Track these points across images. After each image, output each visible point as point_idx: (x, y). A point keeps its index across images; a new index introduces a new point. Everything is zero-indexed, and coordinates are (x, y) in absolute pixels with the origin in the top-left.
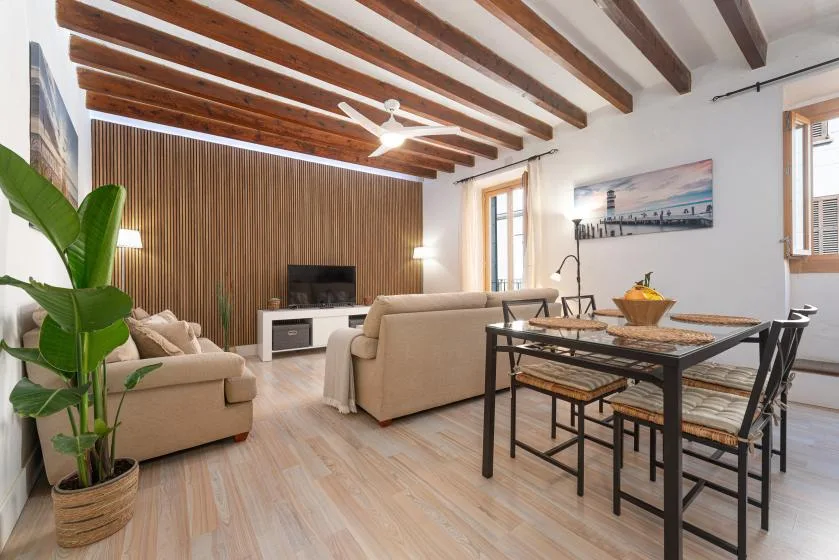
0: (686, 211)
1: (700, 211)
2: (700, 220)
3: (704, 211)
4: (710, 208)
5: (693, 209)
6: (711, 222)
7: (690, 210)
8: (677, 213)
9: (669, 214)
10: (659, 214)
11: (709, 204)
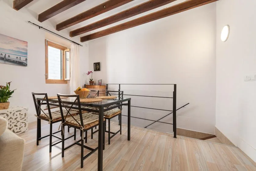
0: (17, 58)
1: (23, 59)
2: (23, 63)
3: (25, 60)
4: (26, 59)
5: (20, 57)
6: (27, 64)
7: (19, 58)
8: (13, 57)
9: (9, 56)
10: (4, 55)
11: (26, 58)
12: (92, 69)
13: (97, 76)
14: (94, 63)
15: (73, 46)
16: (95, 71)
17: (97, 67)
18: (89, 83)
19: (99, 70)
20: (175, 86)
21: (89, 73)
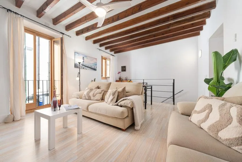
1: (95, 67)
2: (95, 69)
10: (91, 66)
12: (120, 70)
13: (124, 75)
14: (122, 67)
15: (111, 57)
16: (122, 71)
17: (124, 69)
18: (118, 80)
19: (125, 70)
20: (174, 80)
21: (119, 73)
